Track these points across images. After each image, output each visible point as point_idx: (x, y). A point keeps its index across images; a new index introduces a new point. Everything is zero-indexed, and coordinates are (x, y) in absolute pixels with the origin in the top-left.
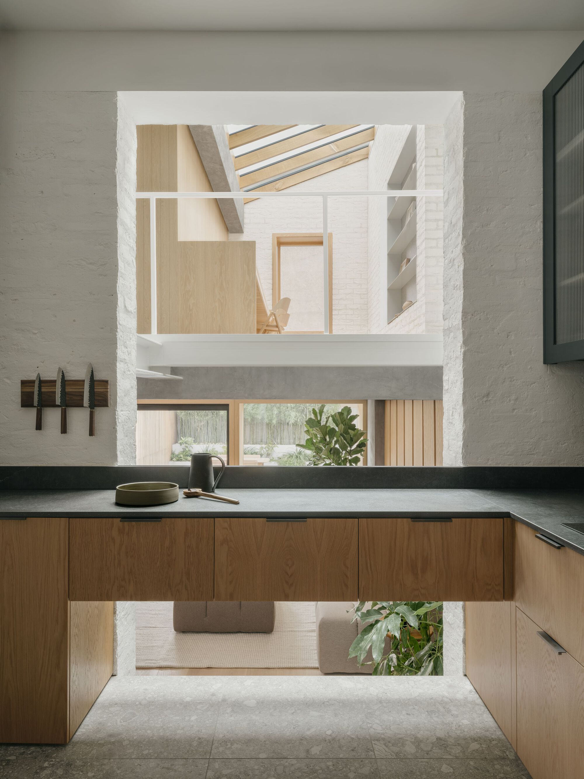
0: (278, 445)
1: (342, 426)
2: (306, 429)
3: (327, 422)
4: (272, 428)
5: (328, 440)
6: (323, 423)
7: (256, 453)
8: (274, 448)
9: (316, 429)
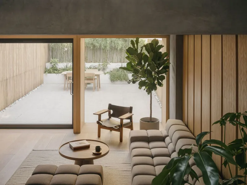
0: (110, 63)
1: (152, 54)
2: (126, 55)
3: (141, 50)
4: (107, 51)
5: (143, 63)
6: (139, 51)
7: (96, 68)
8: (108, 65)
9: (135, 56)
